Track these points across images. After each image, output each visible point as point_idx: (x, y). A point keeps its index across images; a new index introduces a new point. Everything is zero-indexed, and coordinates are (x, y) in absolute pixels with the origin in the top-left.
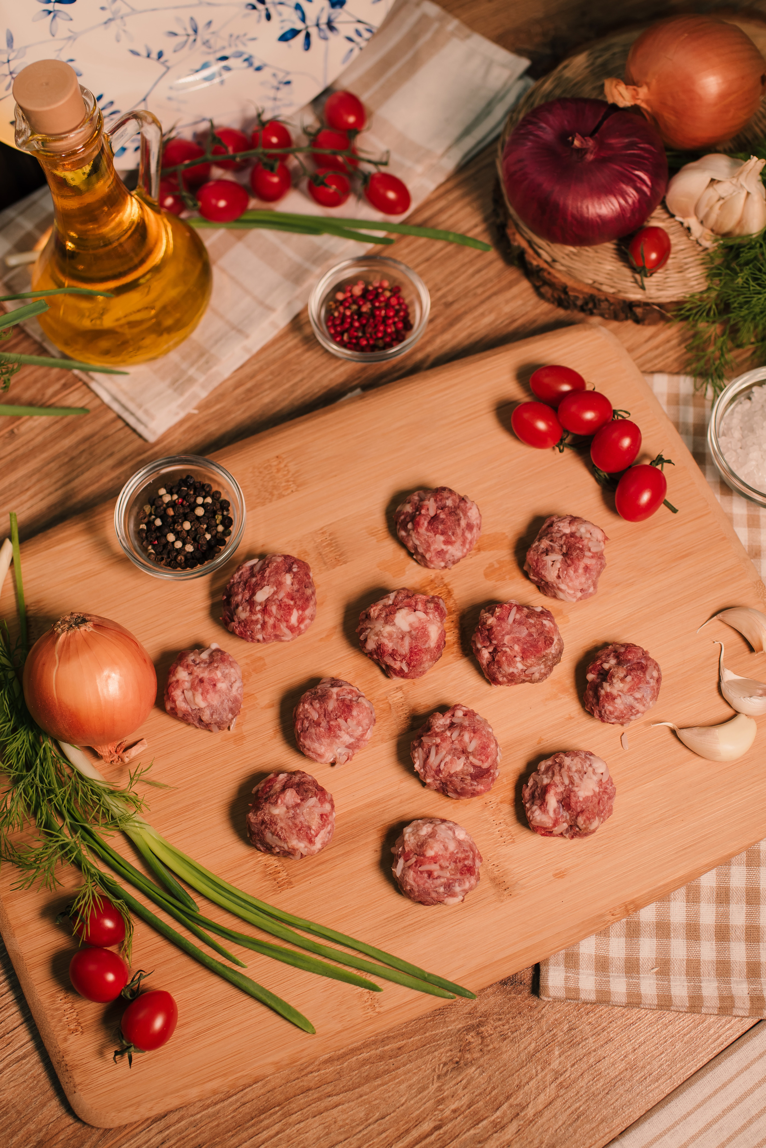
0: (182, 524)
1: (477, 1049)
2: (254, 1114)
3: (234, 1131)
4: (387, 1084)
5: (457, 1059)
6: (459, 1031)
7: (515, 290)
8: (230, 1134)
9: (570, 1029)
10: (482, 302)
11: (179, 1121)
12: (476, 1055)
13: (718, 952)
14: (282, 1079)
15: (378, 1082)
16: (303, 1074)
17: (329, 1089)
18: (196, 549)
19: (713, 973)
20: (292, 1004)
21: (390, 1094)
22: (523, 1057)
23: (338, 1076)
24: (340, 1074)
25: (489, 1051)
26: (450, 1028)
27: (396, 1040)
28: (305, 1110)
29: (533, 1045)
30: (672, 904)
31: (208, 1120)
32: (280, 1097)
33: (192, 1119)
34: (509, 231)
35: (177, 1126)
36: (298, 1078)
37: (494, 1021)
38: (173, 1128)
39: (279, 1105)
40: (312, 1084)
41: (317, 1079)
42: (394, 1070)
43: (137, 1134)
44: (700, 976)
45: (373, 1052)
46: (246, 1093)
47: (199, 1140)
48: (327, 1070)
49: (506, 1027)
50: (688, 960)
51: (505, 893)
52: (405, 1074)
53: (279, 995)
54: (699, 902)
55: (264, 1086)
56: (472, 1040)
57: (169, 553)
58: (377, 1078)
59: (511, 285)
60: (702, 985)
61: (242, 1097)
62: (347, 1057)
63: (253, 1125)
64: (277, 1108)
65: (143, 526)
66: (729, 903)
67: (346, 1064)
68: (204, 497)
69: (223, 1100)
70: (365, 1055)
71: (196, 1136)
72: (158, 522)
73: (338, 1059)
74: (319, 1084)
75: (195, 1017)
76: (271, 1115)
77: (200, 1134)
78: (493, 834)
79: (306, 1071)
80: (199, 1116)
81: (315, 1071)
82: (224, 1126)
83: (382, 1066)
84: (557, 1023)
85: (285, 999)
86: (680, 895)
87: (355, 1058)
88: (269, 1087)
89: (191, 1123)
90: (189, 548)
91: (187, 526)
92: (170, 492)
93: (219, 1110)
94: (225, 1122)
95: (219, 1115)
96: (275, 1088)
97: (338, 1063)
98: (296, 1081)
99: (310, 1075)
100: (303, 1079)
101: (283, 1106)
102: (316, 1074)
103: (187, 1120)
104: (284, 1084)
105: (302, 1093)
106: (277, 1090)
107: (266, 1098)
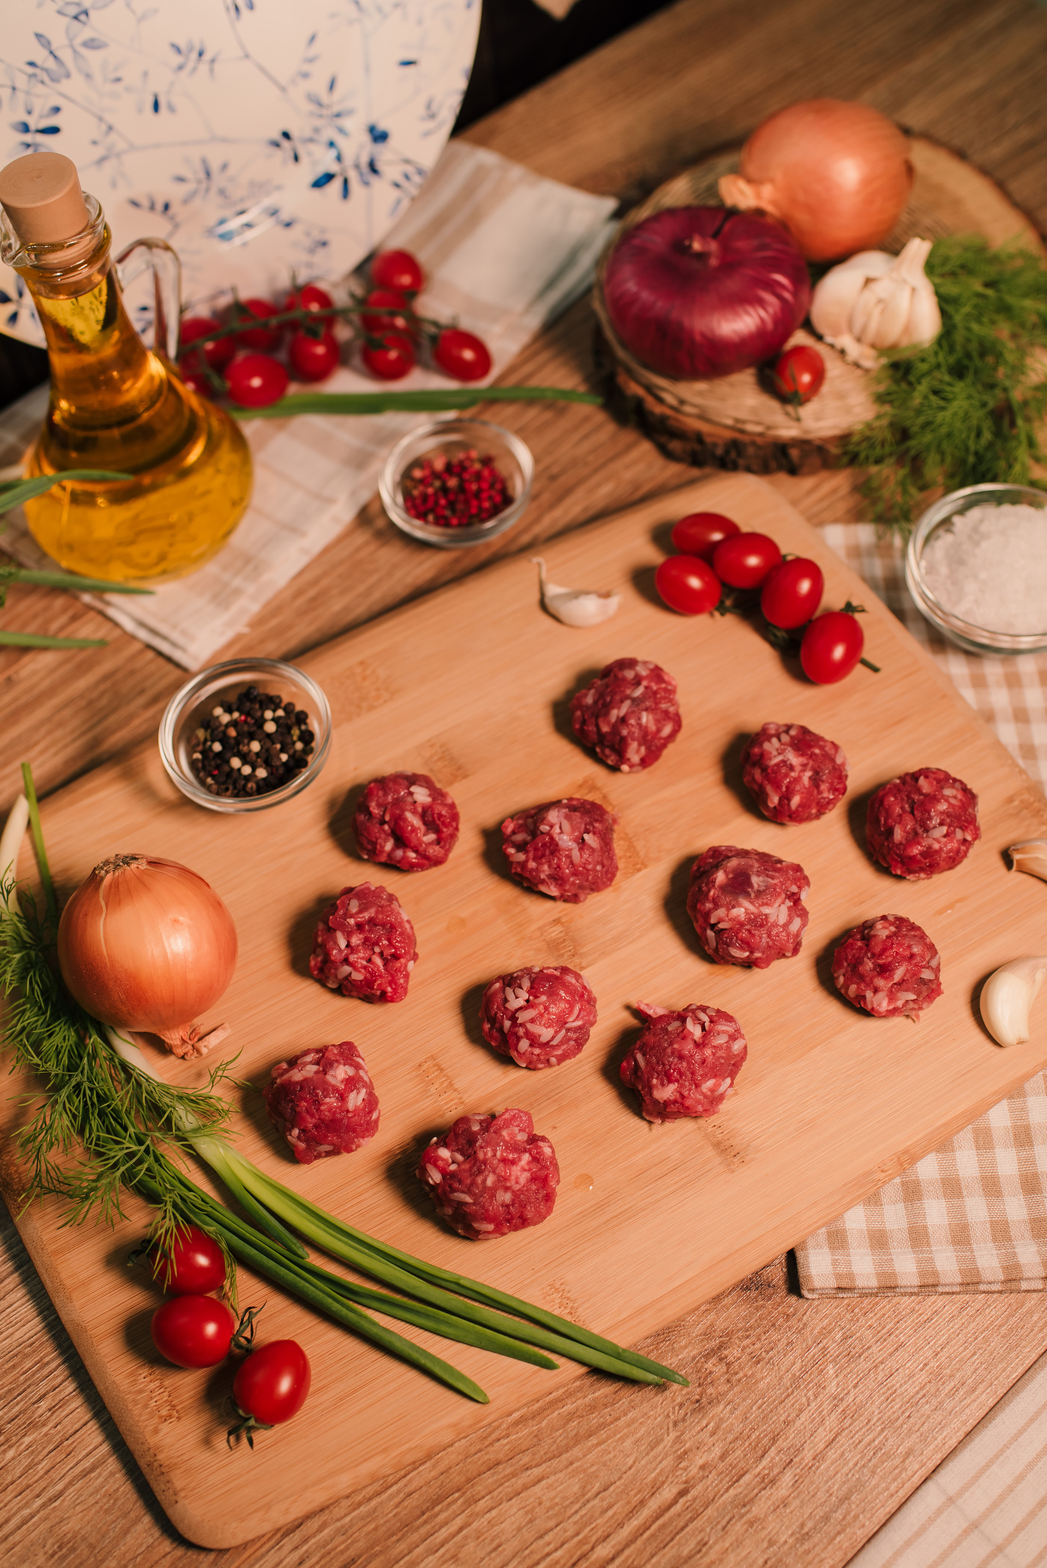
0: (247, 745)
1: (722, 1379)
2: (424, 1507)
3: (400, 1534)
4: (604, 1442)
5: (697, 1397)
6: (694, 1358)
7: (635, 453)
8: (395, 1538)
9: (845, 1338)
11: (320, 1530)
12: (723, 1388)
13: (1029, 1208)
14: (459, 1454)
15: (594, 1440)
16: (487, 1443)
17: (525, 1459)
18: (271, 774)
19: (1028, 1235)
21: (611, 1455)
22: (786, 1381)
23: (535, 1440)
24: (538, 1437)
25: (739, 1381)
26: (680, 1357)
28: (496, 1493)
29: (798, 1365)
30: (958, 1154)
31: (361, 1524)
32: (458, 1479)
33: (339, 1524)
35: (319, 1537)
36: (480, 1450)
37: (740, 1340)
38: (313, 1541)
39: (458, 1490)
40: (501, 1456)
41: (507, 1447)
42: (612, 1423)
43: (263, 1556)
44: (1011, 1240)
45: (580, 1402)
46: (410, 1481)
47: (351, 1553)
48: (520, 1435)
49: (758, 1345)
50: (991, 1222)
52: (629, 1425)
54: (993, 1148)
55: (434, 1466)
56: (714, 1369)
57: (235, 784)
58: (590, 1436)
60: (1016, 1250)
61: (406, 1485)
62: (545, 1413)
63: (426, 1522)
64: (457, 1495)
65: (197, 756)
66: (1032, 1145)
67: (544, 1423)
68: (274, 711)
69: (378, 1494)
70: (569, 1407)
71: (347, 1548)
72: (217, 747)
73: (533, 1417)
74: (511, 1454)
76: (449, 1505)
77: (352, 1543)
79: (490, 1439)
80: (348, 1519)
81: (503, 1437)
82: (384, 1528)
83: (594, 1419)
84: (826, 1332)
86: (965, 1139)
87: (556, 1413)
88: (441, 1467)
89: (338, 1531)
90: (262, 773)
91: (255, 746)
92: (229, 710)
93: (376, 1508)
94: (386, 1522)
95: (376, 1514)
96: (450, 1468)
97: (535, 1423)
98: (479, 1454)
99: (498, 1444)
100: (488, 1449)
101: (464, 1490)
102: (506, 1441)
103: (332, 1527)
104: (461, 1461)
105: (489, 1470)
106: (453, 1470)
107: (439, 1483)
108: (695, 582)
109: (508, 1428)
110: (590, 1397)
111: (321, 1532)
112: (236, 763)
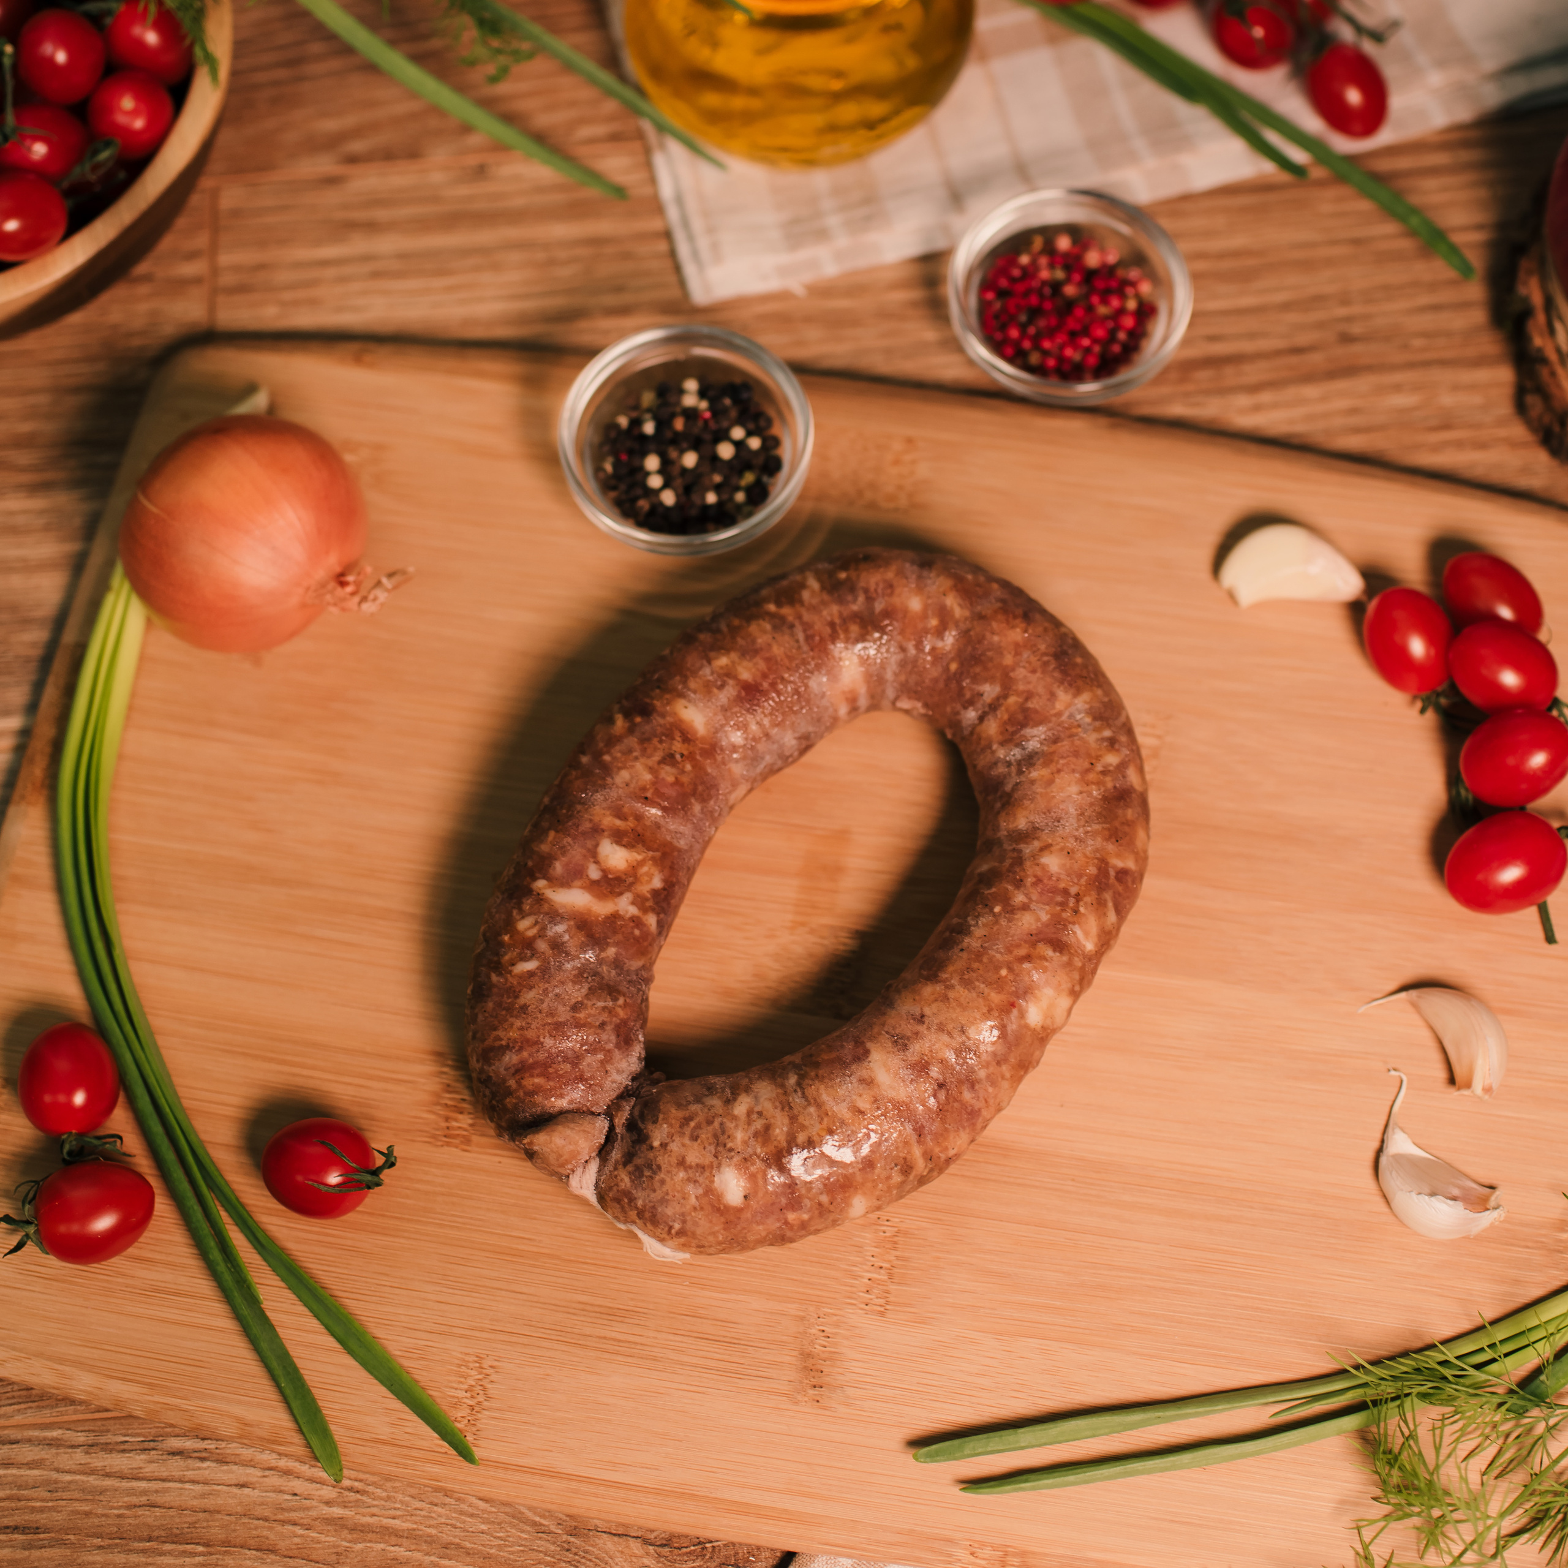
0: (682, 452)
2: (156, 1534)
3: (107, 1542)
7: (1483, 375)
8: (98, 1541)
10: (1411, 366)
16: (280, 1516)
18: (679, 506)
23: (334, 1557)
27: (468, 1559)
31: (76, 1495)
32: (216, 1532)
33: (54, 1475)
34: (1525, 264)
35: (22, 1472)
36: (266, 1519)
38: (14, 1471)
39: (205, 1545)
40: (282, 1545)
41: (296, 1540)
45: (418, 1555)
47: (42, 1519)
48: (323, 1538)
55: (203, 1496)
57: (631, 486)
59: (1478, 362)
61: (157, 1491)
62: (370, 1536)
63: (144, 1551)
64: (200, 1549)
67: (360, 1546)
68: (749, 434)
70: (401, 1552)
71: (42, 1510)
72: (649, 428)
73: (353, 1529)
74: (295, 1553)
76: (184, 1553)
77: (50, 1509)
78: (857, 1277)
80: (68, 1477)
82: (96, 1521)
87: (382, 1546)
88: (209, 1503)
89: (46, 1483)
90: (668, 498)
91: (690, 460)
93: (106, 1490)
94: (103, 1515)
95: (101, 1498)
96: (218, 1512)
97: (349, 1537)
98: (261, 1522)
99: (290, 1527)
100: (275, 1525)
101: (212, 1550)
102: (301, 1532)
103: (45, 1473)
104: (237, 1514)
105: (257, 1550)
106: (219, 1516)
107: (194, 1519)
109: (316, 1519)
110: (433, 1558)
111: (30, 1468)
112: (652, 463)
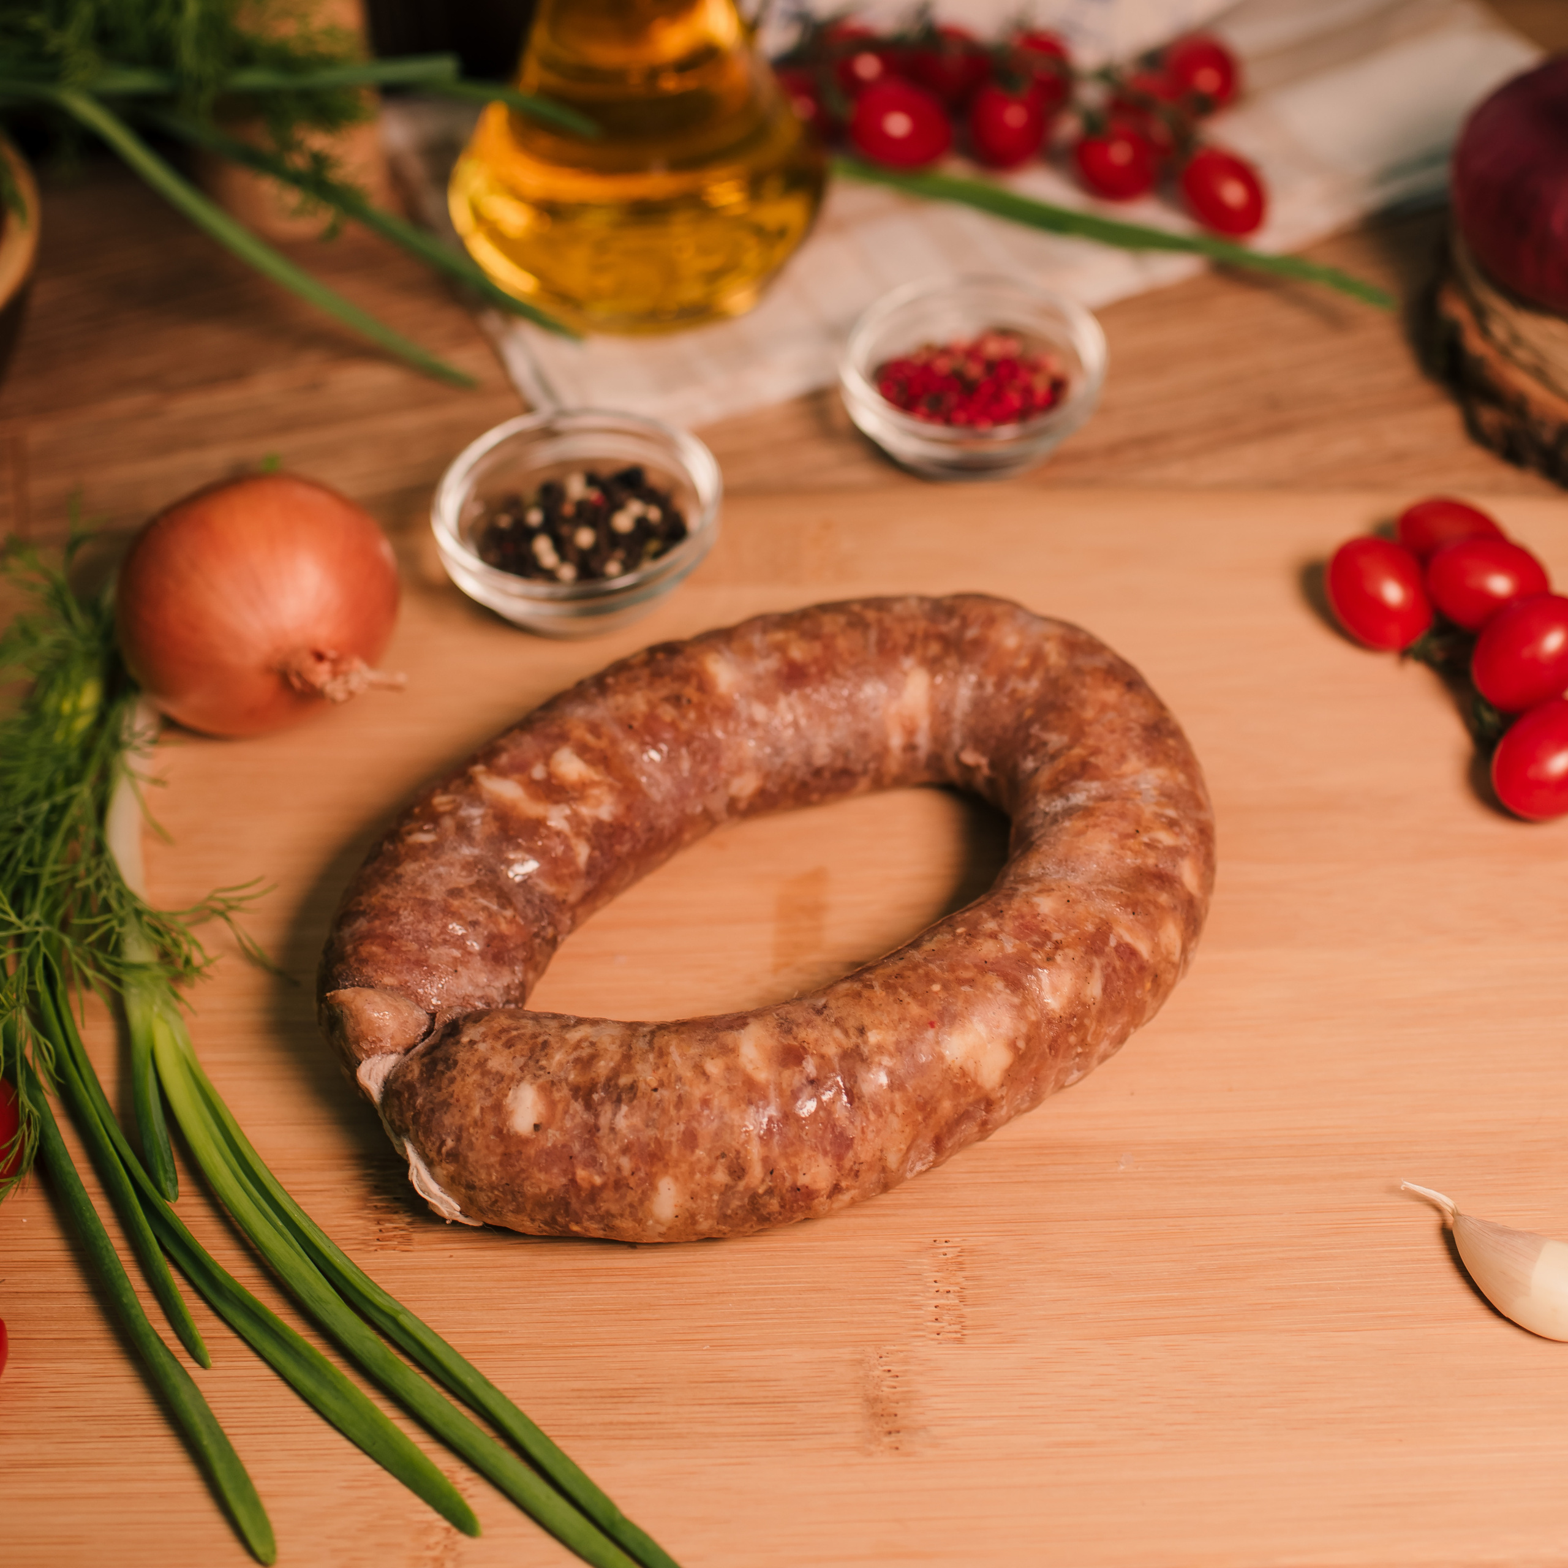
0: (577, 532)
20: (260, 1485)
51: (886, 1440)
53: (242, 1456)
65: (500, 520)
68: (647, 507)
72: (533, 517)
75: (31, 1427)
78: (919, 1307)
85: (251, 1469)
90: (567, 572)
91: (585, 538)
92: (590, 484)
108: (1393, 593)
112: (542, 544)
